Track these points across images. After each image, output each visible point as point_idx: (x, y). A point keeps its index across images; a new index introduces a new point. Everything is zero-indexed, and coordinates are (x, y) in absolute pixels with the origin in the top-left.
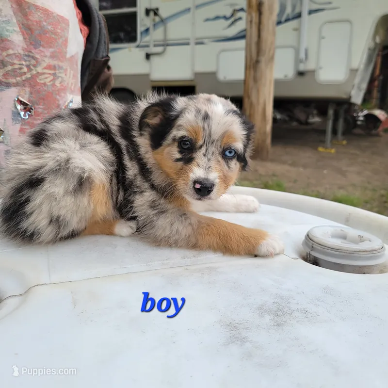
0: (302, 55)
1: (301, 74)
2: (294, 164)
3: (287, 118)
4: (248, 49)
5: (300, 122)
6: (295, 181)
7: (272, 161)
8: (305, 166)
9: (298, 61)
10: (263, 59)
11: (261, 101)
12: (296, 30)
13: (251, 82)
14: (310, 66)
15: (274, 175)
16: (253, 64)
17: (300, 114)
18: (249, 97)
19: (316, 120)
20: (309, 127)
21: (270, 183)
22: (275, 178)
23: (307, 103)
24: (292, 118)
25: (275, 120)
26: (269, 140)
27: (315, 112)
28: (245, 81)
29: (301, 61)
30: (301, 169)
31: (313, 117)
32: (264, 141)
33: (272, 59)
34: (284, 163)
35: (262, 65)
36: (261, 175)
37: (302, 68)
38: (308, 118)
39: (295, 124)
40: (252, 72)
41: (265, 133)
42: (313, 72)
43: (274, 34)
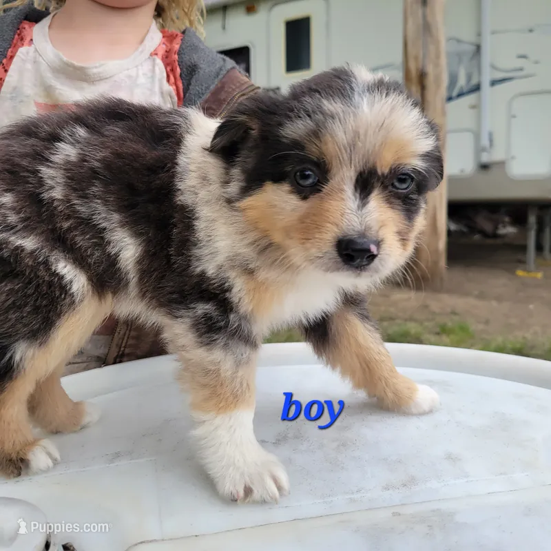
0: (485, 142)
1: (485, 167)
2: (481, 296)
3: (465, 230)
5: (485, 234)
6: (487, 322)
7: (450, 291)
8: (499, 299)
9: (479, 149)
12: (473, 107)
14: (496, 155)
15: (454, 313)
17: (484, 223)
19: (509, 230)
20: (499, 241)
21: (450, 324)
22: (456, 318)
23: (494, 207)
24: (473, 229)
25: (449, 233)
26: (443, 262)
27: (507, 219)
29: (484, 150)
30: (494, 303)
31: (504, 227)
32: (436, 263)
34: (466, 294)
36: (434, 313)
37: (485, 158)
38: (496, 228)
39: (477, 237)
41: (437, 251)
42: (501, 164)
43: (444, 113)
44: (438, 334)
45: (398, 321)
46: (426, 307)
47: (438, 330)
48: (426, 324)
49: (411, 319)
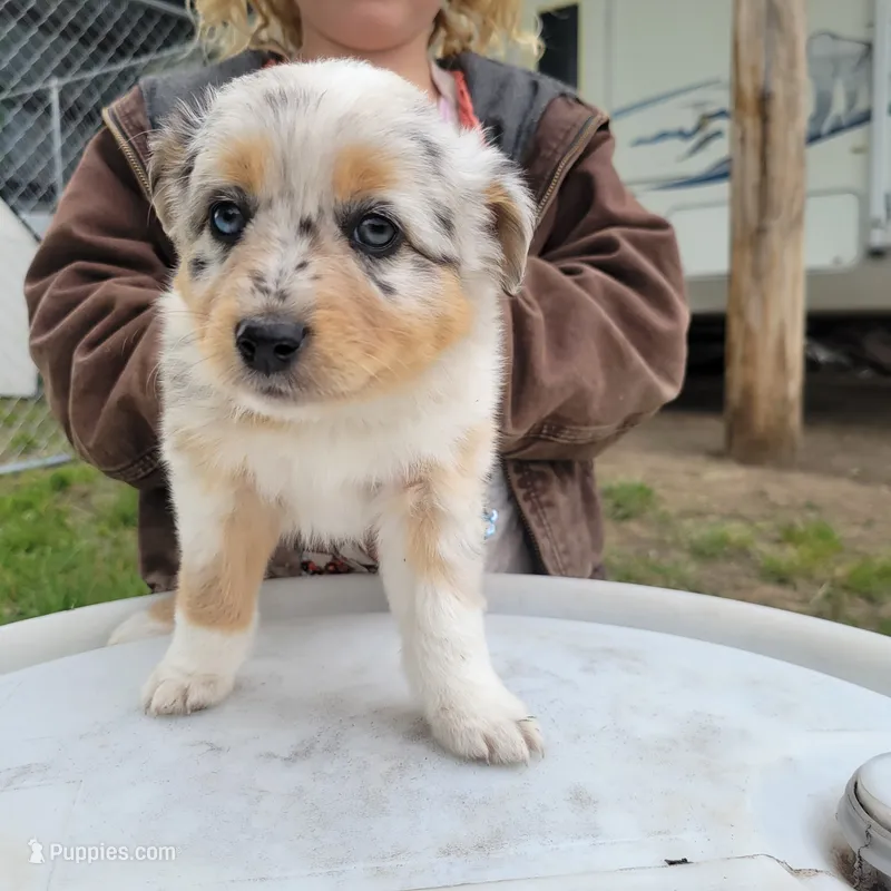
0: (878, 210)
1: (877, 254)
2: (865, 477)
3: (844, 360)
4: (737, 202)
5: (881, 369)
6: (869, 524)
7: (806, 468)
9: (868, 224)
10: (776, 225)
11: (773, 323)
12: (859, 151)
13: (746, 280)
15: (811, 506)
16: (751, 237)
18: (741, 314)
21: (800, 527)
22: (812, 515)
24: (859, 360)
25: (811, 365)
26: (795, 418)
28: (731, 278)
29: (876, 224)
32: (783, 420)
33: (797, 222)
34: (839, 473)
35: (775, 238)
36: (774, 506)
37: (878, 239)
39: (865, 374)
40: (748, 258)
41: (785, 400)
43: (801, 162)
44: (778, 541)
45: (712, 519)
46: (763, 494)
47: (777, 535)
48: (760, 524)
49: (735, 516)
